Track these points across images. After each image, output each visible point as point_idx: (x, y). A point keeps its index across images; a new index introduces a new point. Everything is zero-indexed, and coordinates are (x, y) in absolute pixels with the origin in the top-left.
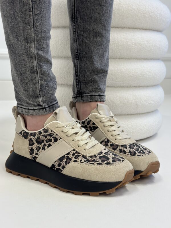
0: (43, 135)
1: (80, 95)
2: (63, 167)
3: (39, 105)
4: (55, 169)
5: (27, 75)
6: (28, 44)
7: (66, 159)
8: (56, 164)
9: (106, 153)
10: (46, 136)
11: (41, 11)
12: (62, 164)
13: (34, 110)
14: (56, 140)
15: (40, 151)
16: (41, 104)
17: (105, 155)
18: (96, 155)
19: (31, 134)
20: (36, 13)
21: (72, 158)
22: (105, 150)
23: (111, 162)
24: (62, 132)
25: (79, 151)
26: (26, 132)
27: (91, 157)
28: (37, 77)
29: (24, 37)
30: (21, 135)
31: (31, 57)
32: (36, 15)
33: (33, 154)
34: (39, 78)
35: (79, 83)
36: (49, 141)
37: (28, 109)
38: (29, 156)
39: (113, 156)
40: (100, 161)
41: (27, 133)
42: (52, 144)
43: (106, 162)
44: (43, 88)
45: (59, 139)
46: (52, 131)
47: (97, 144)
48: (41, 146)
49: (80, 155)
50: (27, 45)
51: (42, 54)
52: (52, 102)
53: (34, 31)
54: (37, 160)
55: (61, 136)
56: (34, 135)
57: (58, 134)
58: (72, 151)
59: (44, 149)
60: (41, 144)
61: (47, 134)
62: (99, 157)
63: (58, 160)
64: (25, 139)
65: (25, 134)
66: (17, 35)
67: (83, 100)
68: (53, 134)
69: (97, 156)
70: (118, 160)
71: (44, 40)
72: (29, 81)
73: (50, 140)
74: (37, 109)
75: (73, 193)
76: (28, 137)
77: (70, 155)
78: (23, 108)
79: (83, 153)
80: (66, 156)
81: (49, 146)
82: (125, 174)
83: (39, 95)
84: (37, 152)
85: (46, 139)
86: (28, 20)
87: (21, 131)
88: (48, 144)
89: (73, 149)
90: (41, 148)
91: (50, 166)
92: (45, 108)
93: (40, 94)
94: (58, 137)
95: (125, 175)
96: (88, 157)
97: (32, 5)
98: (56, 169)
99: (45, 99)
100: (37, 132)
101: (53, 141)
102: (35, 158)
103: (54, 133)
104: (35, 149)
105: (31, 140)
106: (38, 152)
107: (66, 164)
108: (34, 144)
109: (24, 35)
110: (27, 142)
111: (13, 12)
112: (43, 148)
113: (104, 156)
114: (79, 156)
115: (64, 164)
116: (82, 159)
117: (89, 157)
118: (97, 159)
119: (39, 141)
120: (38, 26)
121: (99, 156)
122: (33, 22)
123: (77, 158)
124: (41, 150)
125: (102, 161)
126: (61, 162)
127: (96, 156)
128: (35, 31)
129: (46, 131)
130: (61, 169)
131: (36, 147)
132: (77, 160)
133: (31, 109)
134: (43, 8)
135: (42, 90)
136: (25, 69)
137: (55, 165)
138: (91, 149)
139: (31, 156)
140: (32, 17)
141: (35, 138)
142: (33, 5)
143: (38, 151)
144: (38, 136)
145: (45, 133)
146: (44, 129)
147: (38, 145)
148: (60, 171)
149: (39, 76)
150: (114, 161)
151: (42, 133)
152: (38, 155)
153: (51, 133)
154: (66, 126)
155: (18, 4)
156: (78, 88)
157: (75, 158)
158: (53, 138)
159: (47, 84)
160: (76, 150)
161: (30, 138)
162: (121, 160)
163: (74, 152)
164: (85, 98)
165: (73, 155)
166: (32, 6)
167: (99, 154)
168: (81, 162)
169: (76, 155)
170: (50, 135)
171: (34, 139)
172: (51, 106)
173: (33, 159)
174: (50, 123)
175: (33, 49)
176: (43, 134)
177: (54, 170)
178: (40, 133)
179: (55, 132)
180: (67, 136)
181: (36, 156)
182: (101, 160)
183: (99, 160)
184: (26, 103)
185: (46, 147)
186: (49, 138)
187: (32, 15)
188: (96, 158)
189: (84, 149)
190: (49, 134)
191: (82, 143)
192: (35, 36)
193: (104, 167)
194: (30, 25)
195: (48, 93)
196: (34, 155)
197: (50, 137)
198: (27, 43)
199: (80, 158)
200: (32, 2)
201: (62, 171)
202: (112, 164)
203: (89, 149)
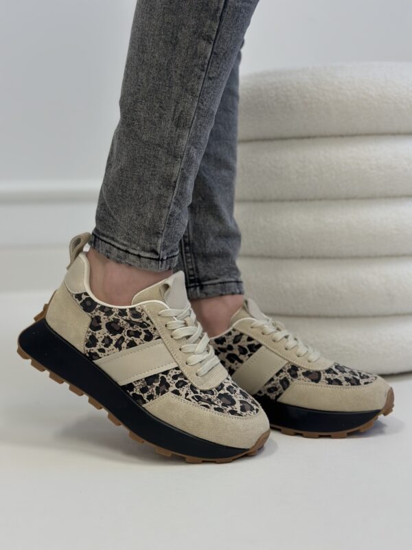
0: (128, 319)
2: (151, 397)
7: (159, 383)
8: (138, 386)
9: (230, 386)
10: (132, 324)
11: (219, 75)
12: (150, 391)
13: (139, 256)
14: (148, 338)
15: (109, 347)
17: (229, 392)
18: (213, 390)
19: (103, 308)
20: (211, 76)
21: (171, 384)
22: (228, 381)
23: (239, 411)
24: (166, 326)
25: (186, 374)
26: (91, 300)
27: (205, 392)
29: (174, 114)
30: (77, 299)
31: (175, 157)
32: (210, 79)
33: (93, 348)
36: (134, 334)
37: (127, 252)
40: (220, 405)
41: (94, 304)
42: (137, 343)
43: (229, 408)
44: (172, 221)
45: (156, 337)
46: (148, 319)
47: (217, 365)
48: (115, 338)
49: (186, 383)
50: (176, 130)
52: (172, 251)
54: (97, 362)
56: (109, 312)
57: (157, 327)
58: (173, 369)
59: (118, 346)
60: (115, 334)
61: (137, 320)
62: (217, 395)
63: (144, 379)
64: (84, 311)
65: (88, 303)
66: (160, 107)
67: (206, 294)
68: (148, 325)
69: (215, 393)
70: (250, 407)
73: (137, 334)
74: (146, 258)
76: (94, 311)
77: (169, 377)
78: (114, 246)
79: (192, 381)
80: (160, 375)
81: (132, 344)
83: (161, 232)
84: (103, 347)
85: (131, 329)
86: (193, 86)
87: (79, 292)
88: (130, 339)
89: (177, 366)
90: (114, 342)
94: (155, 333)
96: (198, 391)
98: (134, 394)
99: (167, 244)
100: (117, 308)
101: (142, 336)
102: (94, 355)
103: (150, 324)
104: (100, 340)
105: (98, 319)
106: (106, 349)
107: (158, 393)
108: (100, 328)
109: (175, 110)
110: (86, 319)
111: (166, 62)
112: (117, 343)
114: (184, 383)
115: (153, 391)
116: (189, 392)
117: (202, 391)
118: (215, 399)
119: (113, 328)
120: (205, 100)
121: (218, 393)
122: (201, 91)
123: (181, 387)
124: (112, 346)
126: (149, 387)
127: (212, 393)
128: (198, 108)
129: (136, 314)
130: (145, 399)
131: (103, 338)
132: (180, 390)
133: (132, 254)
135: (169, 223)
137: (134, 387)
138: (206, 376)
140: (202, 81)
141: (109, 319)
143: (107, 346)
144: (116, 317)
145: (135, 318)
146: (134, 309)
147: (107, 334)
148: (140, 401)
150: (243, 409)
151: (126, 315)
152: (103, 353)
153: (144, 322)
154: (176, 317)
155: (184, 51)
157: (177, 385)
158: (144, 331)
160: (182, 369)
161: (97, 314)
162: (254, 410)
163: (178, 372)
164: (210, 289)
165: (175, 377)
166: (209, 61)
167: (218, 389)
168: (187, 398)
169: (179, 379)
170: (142, 325)
171: (104, 320)
173: (87, 355)
175: (184, 142)
176: (129, 316)
178: (123, 313)
180: (172, 337)
181: (99, 354)
182: (222, 402)
183: (218, 403)
185: (124, 345)
186: (138, 329)
187: (203, 77)
188: (212, 396)
189: (195, 372)
190: (140, 321)
191: (194, 359)
192: (196, 118)
193: (227, 418)
194: (192, 95)
196: (95, 350)
197: (140, 328)
198: (177, 126)
199: (185, 389)
200: (212, 53)
201: (144, 402)
202: (239, 414)
203: (203, 375)
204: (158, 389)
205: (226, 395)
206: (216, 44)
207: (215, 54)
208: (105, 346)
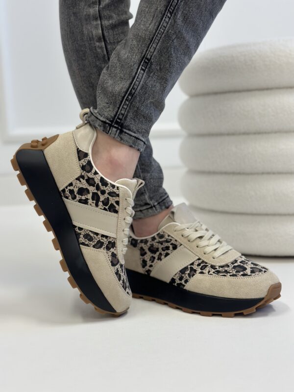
0: (158, 241)
1: (120, 128)
2: (186, 281)
3: (146, 204)
4: (176, 284)
7: (189, 271)
8: (177, 278)
9: (243, 261)
10: (161, 243)
12: (185, 277)
13: (141, 211)
14: (175, 247)
15: (155, 262)
16: (148, 201)
17: (241, 264)
18: (229, 264)
19: (142, 241)
21: (197, 269)
22: (241, 258)
23: (249, 274)
24: (182, 236)
25: (205, 260)
26: (133, 239)
27: (222, 267)
33: (146, 267)
36: (166, 249)
39: (252, 265)
40: (234, 272)
41: (136, 241)
42: (170, 253)
43: (242, 273)
45: (179, 245)
46: (169, 236)
47: (230, 250)
48: (156, 256)
49: (207, 266)
54: (152, 275)
55: (181, 242)
56: (146, 242)
57: (177, 239)
58: (196, 260)
59: (160, 259)
60: (155, 253)
61: (163, 239)
63: (179, 272)
64: (134, 248)
65: (134, 242)
67: (122, 139)
68: (171, 240)
69: (230, 266)
70: (258, 270)
73: (168, 248)
74: (144, 210)
75: (199, 314)
76: (138, 245)
77: (195, 266)
79: (211, 263)
80: (189, 266)
81: (167, 255)
82: (268, 288)
83: (144, 192)
84: (151, 264)
85: (162, 246)
88: (165, 252)
89: (198, 258)
90: (157, 258)
91: (168, 281)
92: (154, 206)
93: (145, 190)
94: (177, 243)
95: (267, 290)
96: (217, 267)
98: (178, 284)
99: (152, 195)
100: (149, 238)
101: (171, 248)
102: (149, 271)
103: (172, 238)
104: (148, 260)
105: (142, 249)
106: (153, 264)
107: (190, 277)
108: (146, 253)
110: (137, 252)
114: (206, 266)
115: (186, 277)
116: (210, 270)
117: (219, 267)
118: (230, 269)
119: (153, 250)
121: (233, 266)
123: (204, 269)
124: (156, 260)
125: (236, 272)
126: (183, 275)
127: (228, 266)
129: (161, 236)
130: (184, 283)
131: (149, 258)
132: (204, 271)
137: (175, 280)
138: (222, 257)
139: (144, 269)
141: (148, 246)
143: (152, 262)
144: (151, 243)
145: (161, 239)
146: (159, 234)
148: (182, 286)
150: (252, 272)
151: (156, 239)
152: (152, 268)
153: (168, 239)
154: (188, 228)
157: (201, 269)
158: (171, 244)
160: (202, 258)
161: (140, 246)
162: (262, 271)
163: (200, 261)
164: (125, 137)
165: (199, 265)
167: (233, 263)
168: (210, 273)
169: (202, 265)
170: (167, 241)
171: (146, 248)
172: (161, 202)
173: (146, 273)
174: (167, 225)
176: (158, 239)
177: (174, 285)
178: (154, 239)
179: (173, 236)
180: (189, 241)
181: (150, 269)
183: (232, 271)
185: (163, 257)
186: (166, 244)
188: (228, 268)
189: (212, 257)
190: (165, 239)
191: (209, 249)
193: (240, 279)
196: (147, 268)
199: (207, 269)
201: (184, 286)
202: (249, 275)
203: (218, 257)
204: (189, 275)
205: (239, 266)
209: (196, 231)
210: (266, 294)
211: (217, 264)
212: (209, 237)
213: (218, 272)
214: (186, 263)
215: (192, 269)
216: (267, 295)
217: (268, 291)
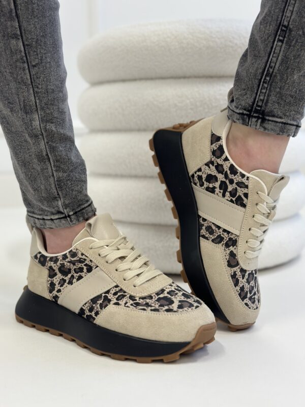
0: (69, 260)
1: (261, 116)
3: (59, 212)
4: (85, 316)
5: (34, 166)
6: (28, 116)
7: (102, 300)
8: (86, 308)
9: (172, 291)
10: (73, 263)
11: (41, 60)
12: (96, 308)
13: (52, 220)
14: (90, 269)
15: (64, 286)
16: (61, 210)
17: (169, 295)
18: (153, 295)
19: (51, 259)
20: (34, 64)
21: (112, 299)
22: (170, 287)
23: (175, 308)
24: (99, 255)
25: (124, 289)
26: (43, 256)
27: (143, 298)
28: (49, 167)
29: (20, 105)
30: (36, 260)
32: (34, 66)
33: (53, 292)
34: (53, 169)
35: (267, 92)
36: (79, 271)
37: (44, 219)
38: (47, 295)
39: (183, 297)
40: (157, 306)
41: (45, 258)
42: (83, 276)
43: (166, 308)
44: (62, 184)
45: (95, 267)
46: (82, 254)
48: (67, 278)
49: (126, 296)
51: (54, 129)
52: (80, 205)
53: (34, 93)
54: (59, 302)
55: (97, 263)
56: (55, 260)
57: (92, 260)
58: (113, 288)
59: (71, 283)
60: (67, 276)
61: (75, 259)
62: (156, 299)
63: (90, 301)
64: (42, 267)
65: (42, 259)
66: (9, 103)
67: (265, 129)
68: (85, 260)
69: (154, 297)
70: (189, 305)
71: (53, 105)
72: (39, 174)
73: (81, 270)
74: (56, 219)
76: (47, 263)
77: (110, 295)
78: (36, 218)
79: (130, 292)
80: (103, 295)
81: (80, 278)
83: (57, 196)
84: (59, 288)
85: (75, 267)
86: (22, 77)
87: (36, 254)
88: (78, 275)
89: (115, 284)
90: (67, 281)
91: (77, 311)
92: (69, 216)
93: (58, 194)
94: (92, 265)
95: (196, 332)
96: (137, 299)
97: (25, 51)
98: (87, 316)
99: (67, 202)
100: (60, 255)
101: (85, 270)
102: (56, 297)
103: (86, 258)
104: (57, 284)
105: (51, 269)
106: (61, 288)
107: (101, 308)
108: (56, 274)
110: (45, 272)
112: (69, 281)
113: (166, 297)
114: (124, 296)
116: (128, 301)
117: (140, 298)
118: (153, 302)
119: (64, 271)
120: (39, 84)
121: (157, 297)
122: (31, 79)
123: (121, 299)
124: (66, 284)
125: (160, 306)
126: (94, 305)
127: (151, 298)
129: (74, 254)
130: (94, 316)
131: (59, 281)
132: (120, 302)
133: (47, 220)
134: (45, 54)
135: (60, 187)
136: (30, 156)
137: (84, 310)
138: (145, 285)
139: (51, 295)
140: (27, 71)
141: (58, 266)
142: (27, 52)
144: (62, 262)
145: (73, 258)
146: (71, 251)
148: (92, 320)
149: (52, 165)
150: (180, 307)
151: (68, 258)
152: (60, 293)
153: (81, 258)
154: (107, 246)
156: (261, 100)
157: (117, 299)
158: (85, 265)
159: (69, 176)
160: (120, 286)
161: (49, 265)
162: (193, 306)
163: (117, 289)
164: (269, 125)
165: (115, 294)
166: (25, 53)
167: (158, 294)
168: (126, 305)
169: (119, 294)
170: (80, 261)
171: (56, 268)
172: (79, 211)
173: (54, 300)
174: (81, 241)
175: (37, 123)
177: (84, 318)
178: (65, 257)
179: (88, 256)
180: (107, 262)
181: (58, 294)
182: (159, 304)
183: (155, 304)
184: (39, 210)
185: (75, 280)
186: (80, 265)
187: (27, 67)
188: (150, 300)
189: (132, 285)
190: (78, 259)
191: (130, 274)
192: (38, 101)
193: (163, 316)
194: (25, 85)
195: (72, 190)
196: (55, 293)
198: (26, 113)
199: (125, 300)
200: (24, 46)
201: (94, 319)
202: (175, 312)
203: (141, 285)
204: (101, 305)
205: (165, 298)
206: (24, 37)
207: (28, 45)
208: (61, 286)
209: (118, 249)
210: (193, 337)
211: (138, 294)
212: (133, 258)
213: (137, 304)
214: (100, 290)
215: (106, 298)
216: (194, 339)
217: (197, 334)
